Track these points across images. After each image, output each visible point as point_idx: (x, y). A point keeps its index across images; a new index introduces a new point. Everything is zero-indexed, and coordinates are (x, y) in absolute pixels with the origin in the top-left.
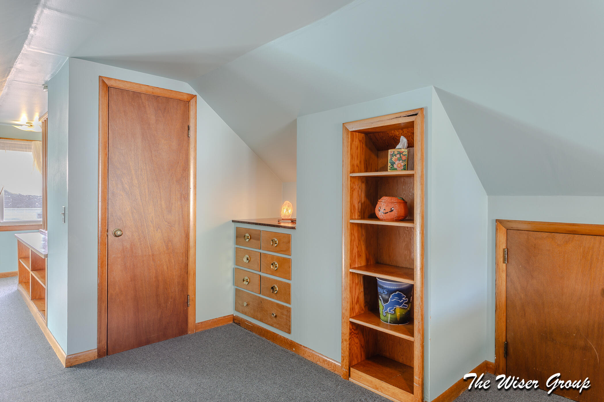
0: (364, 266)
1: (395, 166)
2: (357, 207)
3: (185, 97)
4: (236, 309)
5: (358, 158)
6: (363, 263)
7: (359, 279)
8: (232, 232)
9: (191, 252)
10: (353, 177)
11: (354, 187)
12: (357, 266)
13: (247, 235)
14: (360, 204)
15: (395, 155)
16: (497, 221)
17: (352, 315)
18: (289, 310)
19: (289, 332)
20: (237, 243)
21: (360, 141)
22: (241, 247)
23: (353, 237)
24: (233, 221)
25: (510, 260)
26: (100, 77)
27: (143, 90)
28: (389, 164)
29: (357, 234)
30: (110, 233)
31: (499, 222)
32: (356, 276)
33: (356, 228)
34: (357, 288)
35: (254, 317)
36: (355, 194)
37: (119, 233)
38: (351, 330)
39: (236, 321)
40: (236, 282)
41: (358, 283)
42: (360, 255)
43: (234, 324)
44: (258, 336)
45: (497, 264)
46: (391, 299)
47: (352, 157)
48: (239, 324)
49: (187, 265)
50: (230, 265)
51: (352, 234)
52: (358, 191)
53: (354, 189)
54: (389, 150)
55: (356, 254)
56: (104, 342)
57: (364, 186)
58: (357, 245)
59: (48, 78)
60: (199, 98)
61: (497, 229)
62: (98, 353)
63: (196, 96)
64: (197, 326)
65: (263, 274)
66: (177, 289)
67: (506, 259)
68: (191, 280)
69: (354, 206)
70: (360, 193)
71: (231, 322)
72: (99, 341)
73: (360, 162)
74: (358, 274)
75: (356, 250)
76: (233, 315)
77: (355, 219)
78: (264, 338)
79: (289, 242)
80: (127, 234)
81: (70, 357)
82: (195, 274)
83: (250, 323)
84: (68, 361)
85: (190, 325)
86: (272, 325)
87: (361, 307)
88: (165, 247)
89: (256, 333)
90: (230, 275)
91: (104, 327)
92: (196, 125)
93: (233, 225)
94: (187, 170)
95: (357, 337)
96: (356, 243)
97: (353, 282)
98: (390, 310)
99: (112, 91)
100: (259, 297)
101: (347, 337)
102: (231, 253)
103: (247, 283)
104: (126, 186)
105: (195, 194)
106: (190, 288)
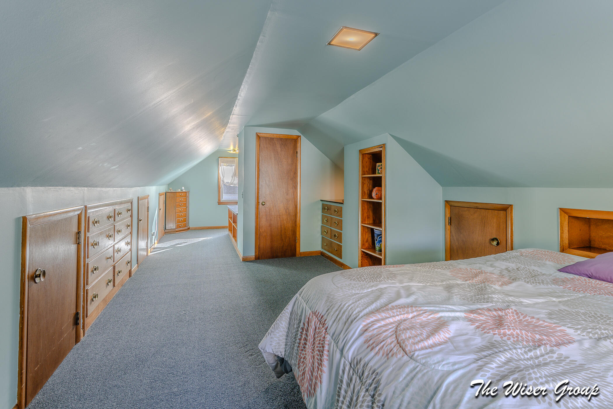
0: (372, 223)
1: (379, 172)
2: (366, 192)
3: (295, 137)
4: (322, 248)
5: (368, 168)
6: (371, 222)
7: (368, 230)
8: (320, 206)
9: (298, 215)
10: (364, 177)
11: (365, 182)
12: (367, 223)
13: (326, 208)
14: (369, 191)
15: (380, 166)
16: (446, 201)
17: (363, 248)
18: (341, 246)
19: (341, 258)
20: (322, 212)
21: (369, 159)
22: (324, 214)
23: (364, 208)
24: (321, 200)
25: (451, 224)
26: (256, 133)
27: (275, 136)
28: (377, 171)
29: (366, 206)
30: (260, 204)
31: (447, 202)
32: (366, 228)
33: (366, 204)
34: (367, 234)
35: (329, 252)
36: (365, 186)
37: (264, 203)
38: (362, 255)
39: (322, 254)
40: (322, 234)
41: (367, 232)
42: (369, 218)
43: (321, 256)
44: (329, 261)
45: (446, 226)
46: (378, 239)
47: (363, 167)
48: (323, 256)
49: (296, 221)
50: (320, 224)
51: (363, 206)
52: (367, 184)
53: (365, 183)
54: (377, 164)
55: (366, 217)
56: (257, 253)
57: (371, 182)
58: (367, 212)
59: (238, 133)
60: (302, 137)
61: (445, 206)
62: (255, 257)
63: (300, 136)
64: (301, 253)
65: (332, 228)
66: (291, 233)
67: (450, 223)
68: (298, 229)
69: (365, 192)
70: (369, 185)
71: (320, 255)
72: (255, 253)
73: (369, 169)
74: (367, 227)
75: (366, 215)
76: (321, 251)
77: (365, 199)
78: (332, 262)
79: (341, 211)
80: (268, 204)
81: (244, 257)
82: (300, 226)
83: (327, 254)
84: (243, 258)
85: (297, 252)
86: (335, 255)
87: (369, 244)
88: (285, 212)
89: (329, 260)
90: (319, 229)
91: (257, 246)
92: (301, 151)
93: (321, 202)
94: (296, 173)
95: (367, 260)
96: (366, 211)
97: (364, 231)
98: (378, 245)
99: (261, 139)
100: (331, 241)
101: (360, 258)
102: (320, 218)
103: (326, 233)
104: (267, 182)
105: (300, 186)
106: (298, 233)
